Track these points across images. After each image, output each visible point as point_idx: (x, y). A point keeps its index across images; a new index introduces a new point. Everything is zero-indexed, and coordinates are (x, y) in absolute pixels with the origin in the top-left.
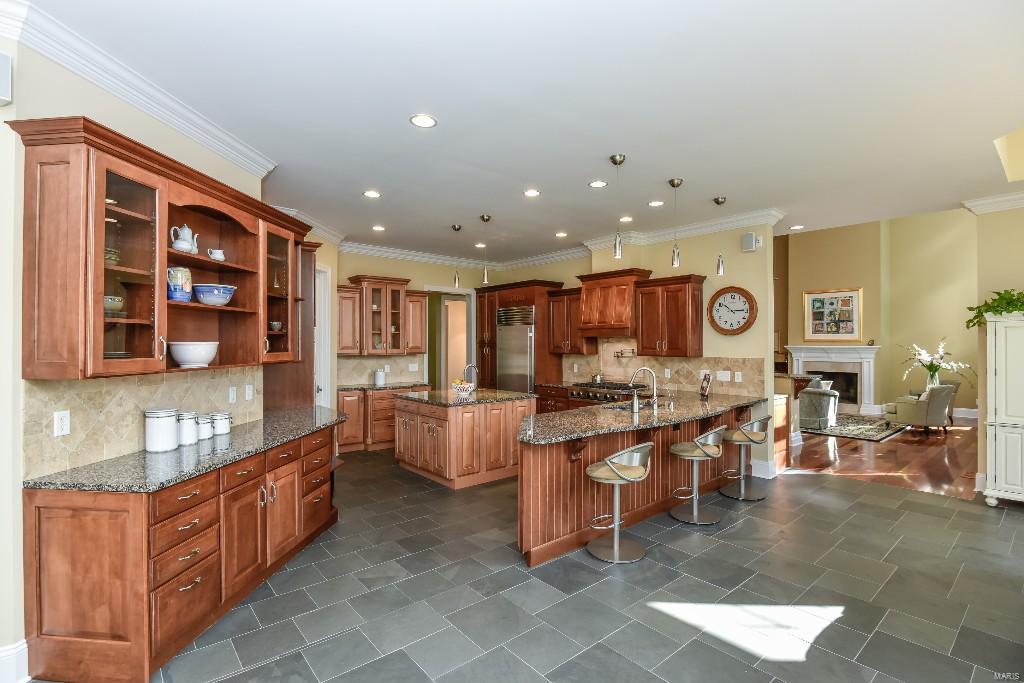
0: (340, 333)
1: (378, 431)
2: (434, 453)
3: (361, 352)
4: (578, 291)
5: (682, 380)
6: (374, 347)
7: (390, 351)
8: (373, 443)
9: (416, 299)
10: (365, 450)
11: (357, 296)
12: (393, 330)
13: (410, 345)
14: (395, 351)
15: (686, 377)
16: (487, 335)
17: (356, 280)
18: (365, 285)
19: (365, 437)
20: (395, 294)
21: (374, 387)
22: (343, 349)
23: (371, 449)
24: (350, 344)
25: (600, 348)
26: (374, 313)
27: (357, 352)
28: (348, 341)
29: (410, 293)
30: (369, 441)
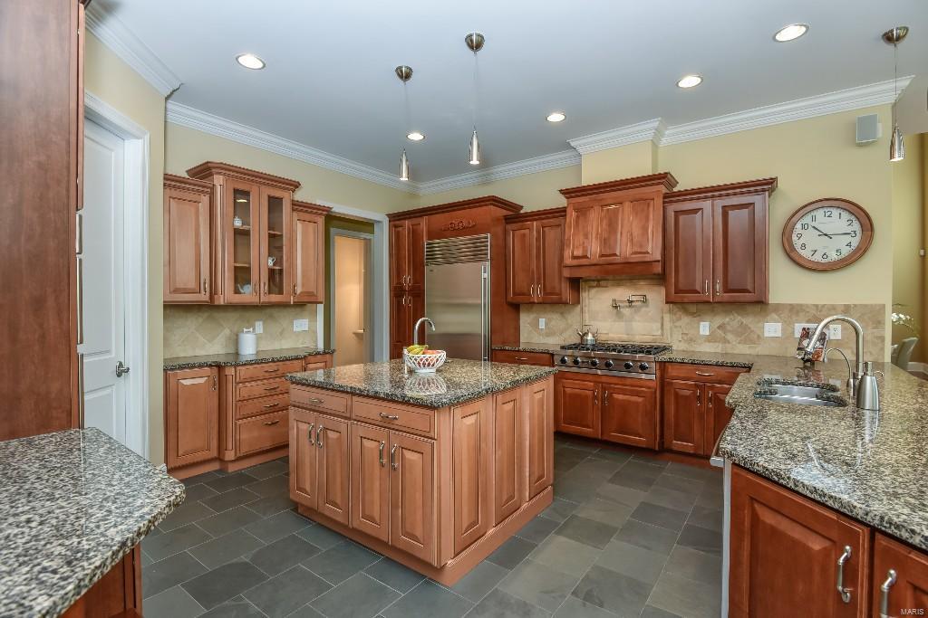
0: (170, 263)
1: (248, 435)
2: (394, 507)
3: (211, 297)
4: (561, 212)
5: (730, 337)
6: (237, 292)
7: (265, 299)
8: (238, 459)
9: (307, 217)
10: (221, 471)
11: (206, 199)
12: (270, 263)
13: (299, 290)
14: (275, 298)
15: (737, 334)
16: (407, 279)
17: (204, 172)
18: (218, 180)
19: (221, 447)
20: (275, 204)
21: (236, 360)
22: (176, 291)
23: (232, 468)
24: (192, 285)
25: (584, 295)
26: (237, 232)
27: (204, 297)
28: (186, 277)
29: (298, 206)
30: (230, 455)
